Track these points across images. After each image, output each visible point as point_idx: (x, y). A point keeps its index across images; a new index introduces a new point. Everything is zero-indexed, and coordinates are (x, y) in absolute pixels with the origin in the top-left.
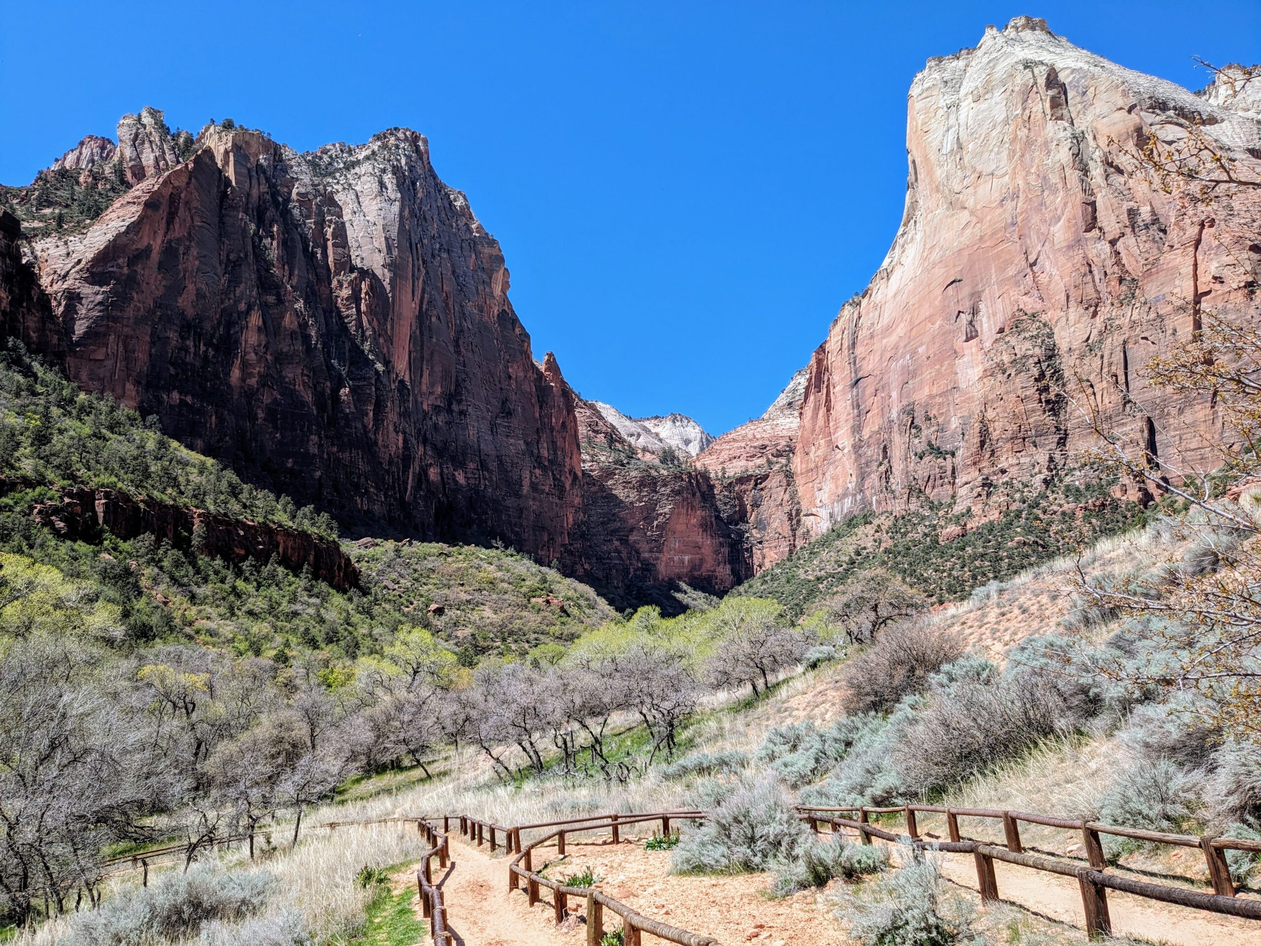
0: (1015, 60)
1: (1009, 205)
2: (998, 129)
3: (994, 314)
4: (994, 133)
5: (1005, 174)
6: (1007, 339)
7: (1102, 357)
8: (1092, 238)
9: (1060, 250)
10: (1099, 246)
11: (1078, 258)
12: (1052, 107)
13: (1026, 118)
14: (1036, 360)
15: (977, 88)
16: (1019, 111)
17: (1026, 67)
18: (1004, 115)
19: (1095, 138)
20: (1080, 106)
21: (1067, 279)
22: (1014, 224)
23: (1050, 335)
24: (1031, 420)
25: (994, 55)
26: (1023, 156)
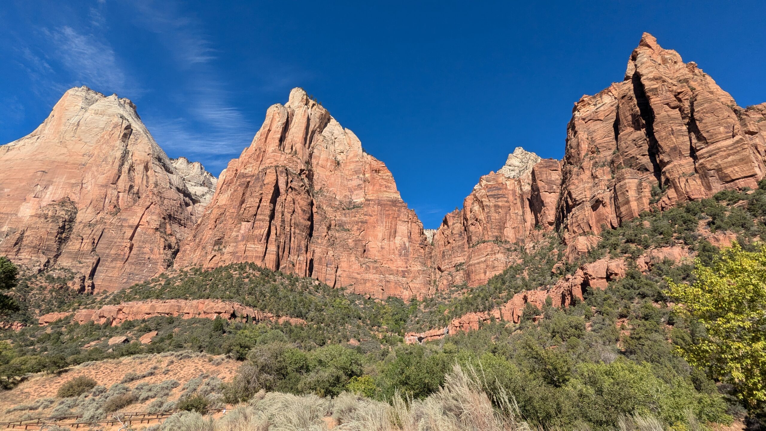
0: (119, 112)
1: (86, 158)
2: (98, 129)
3: (55, 193)
4: (95, 130)
5: (91, 146)
6: (55, 206)
7: (93, 231)
8: (112, 187)
9: (97, 184)
10: (113, 191)
11: (104, 191)
12: (123, 136)
13: (111, 133)
14: (64, 220)
15: (98, 110)
16: (110, 130)
17: (121, 117)
18: (103, 126)
19: (132, 156)
20: (133, 142)
21: (94, 196)
22: (84, 165)
23: (76, 213)
24: (47, 243)
25: (112, 105)
26: (103, 144)
